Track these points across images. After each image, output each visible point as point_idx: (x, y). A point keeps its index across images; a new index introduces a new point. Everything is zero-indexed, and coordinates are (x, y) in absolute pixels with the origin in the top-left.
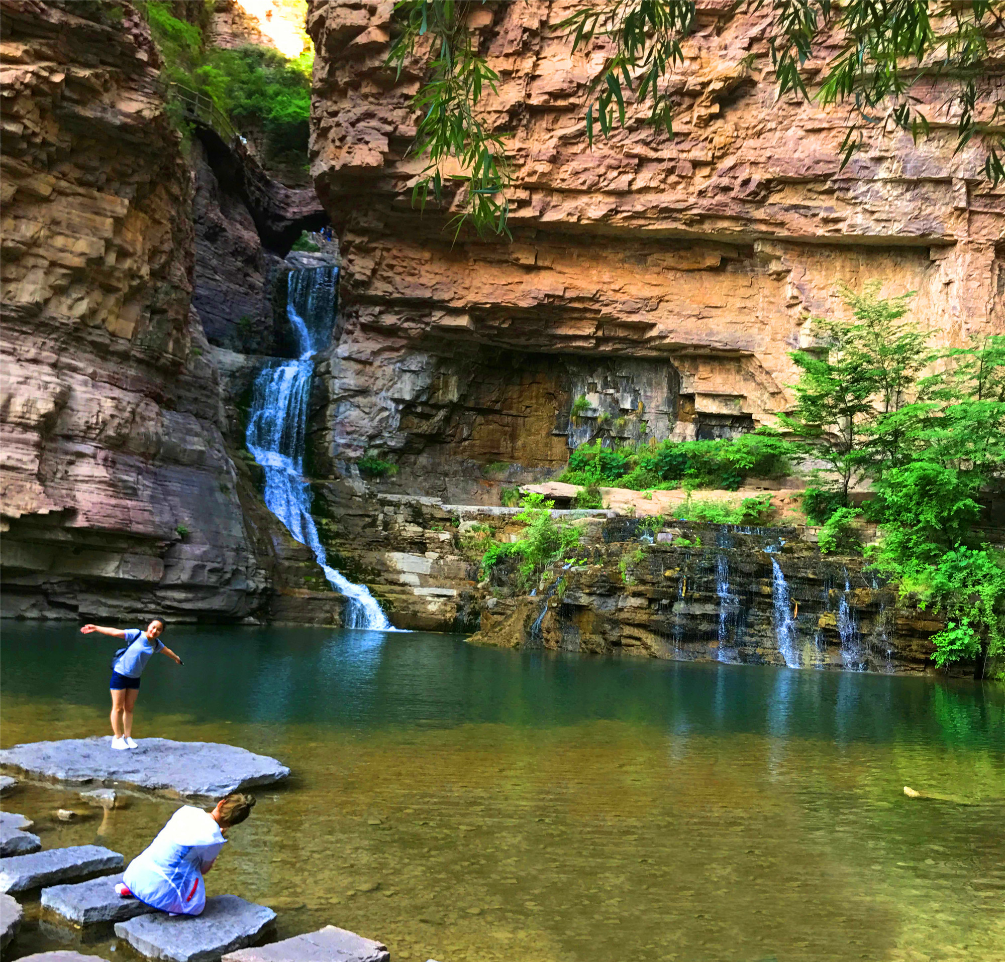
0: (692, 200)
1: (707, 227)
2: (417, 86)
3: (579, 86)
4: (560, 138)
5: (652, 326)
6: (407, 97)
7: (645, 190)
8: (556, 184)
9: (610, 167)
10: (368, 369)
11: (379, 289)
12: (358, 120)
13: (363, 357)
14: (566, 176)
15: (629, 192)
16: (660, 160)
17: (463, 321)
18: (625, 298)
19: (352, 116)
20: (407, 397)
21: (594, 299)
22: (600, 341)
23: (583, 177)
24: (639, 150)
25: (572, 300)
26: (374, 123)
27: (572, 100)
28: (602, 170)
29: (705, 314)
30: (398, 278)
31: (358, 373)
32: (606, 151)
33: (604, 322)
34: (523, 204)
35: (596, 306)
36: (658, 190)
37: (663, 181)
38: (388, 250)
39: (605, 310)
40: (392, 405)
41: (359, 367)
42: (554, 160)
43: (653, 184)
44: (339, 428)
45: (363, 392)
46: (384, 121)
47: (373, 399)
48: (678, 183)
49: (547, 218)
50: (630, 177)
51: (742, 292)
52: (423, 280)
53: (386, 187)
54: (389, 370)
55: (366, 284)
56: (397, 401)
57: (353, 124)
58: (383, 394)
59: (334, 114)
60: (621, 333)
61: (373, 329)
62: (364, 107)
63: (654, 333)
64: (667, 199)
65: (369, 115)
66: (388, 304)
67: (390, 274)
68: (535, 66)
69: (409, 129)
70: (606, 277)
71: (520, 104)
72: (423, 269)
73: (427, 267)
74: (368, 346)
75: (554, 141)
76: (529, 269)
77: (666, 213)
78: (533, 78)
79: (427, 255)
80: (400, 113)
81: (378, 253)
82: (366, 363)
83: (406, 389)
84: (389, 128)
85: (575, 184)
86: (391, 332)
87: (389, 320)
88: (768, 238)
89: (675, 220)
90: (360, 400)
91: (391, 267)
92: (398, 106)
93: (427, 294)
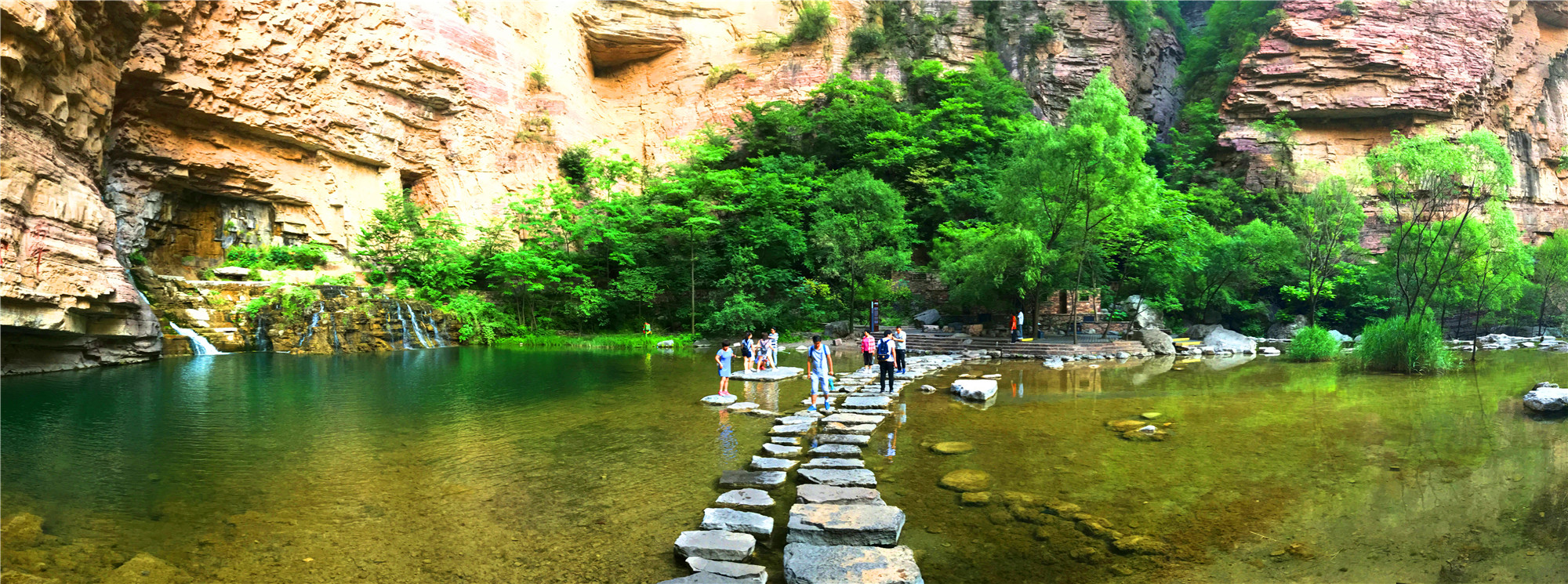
0: (300, 124)
1: (304, 139)
3: (258, 50)
4: (247, 77)
5: (270, 185)
6: (177, 33)
7: (281, 114)
8: (242, 102)
9: (269, 99)
11: (142, 150)
13: (130, 191)
14: (248, 98)
15: (275, 114)
16: (289, 100)
17: (185, 173)
18: (260, 168)
20: (150, 217)
21: (246, 167)
22: (245, 191)
23: (255, 101)
24: (280, 92)
25: (237, 166)
26: (156, 45)
27: (254, 57)
28: (264, 99)
30: (152, 144)
31: (129, 201)
32: (267, 90)
33: (252, 181)
34: (227, 110)
35: (247, 172)
36: (287, 115)
37: (289, 111)
38: (148, 126)
39: (252, 175)
40: (143, 222)
42: (243, 88)
43: (285, 112)
45: (131, 213)
46: (164, 46)
48: (295, 114)
49: (236, 120)
50: (276, 105)
52: (167, 147)
53: (157, 87)
54: (143, 200)
55: (134, 146)
56: (145, 219)
58: (139, 215)
60: (255, 187)
61: (137, 175)
64: (290, 121)
65: (154, 40)
66: (146, 159)
67: (149, 141)
68: (238, 32)
69: (177, 54)
70: (254, 157)
71: (230, 53)
72: (166, 140)
73: (169, 139)
74: (133, 185)
75: (244, 78)
76: (220, 147)
77: (290, 128)
78: (236, 39)
79: (169, 132)
80: (173, 42)
81: (143, 127)
82: (132, 195)
83: (150, 212)
84: (166, 51)
85: (250, 103)
86: (144, 177)
87: (146, 169)
88: (325, 149)
89: (292, 132)
90: (128, 218)
91: (150, 137)
92: (171, 38)
93: (169, 155)
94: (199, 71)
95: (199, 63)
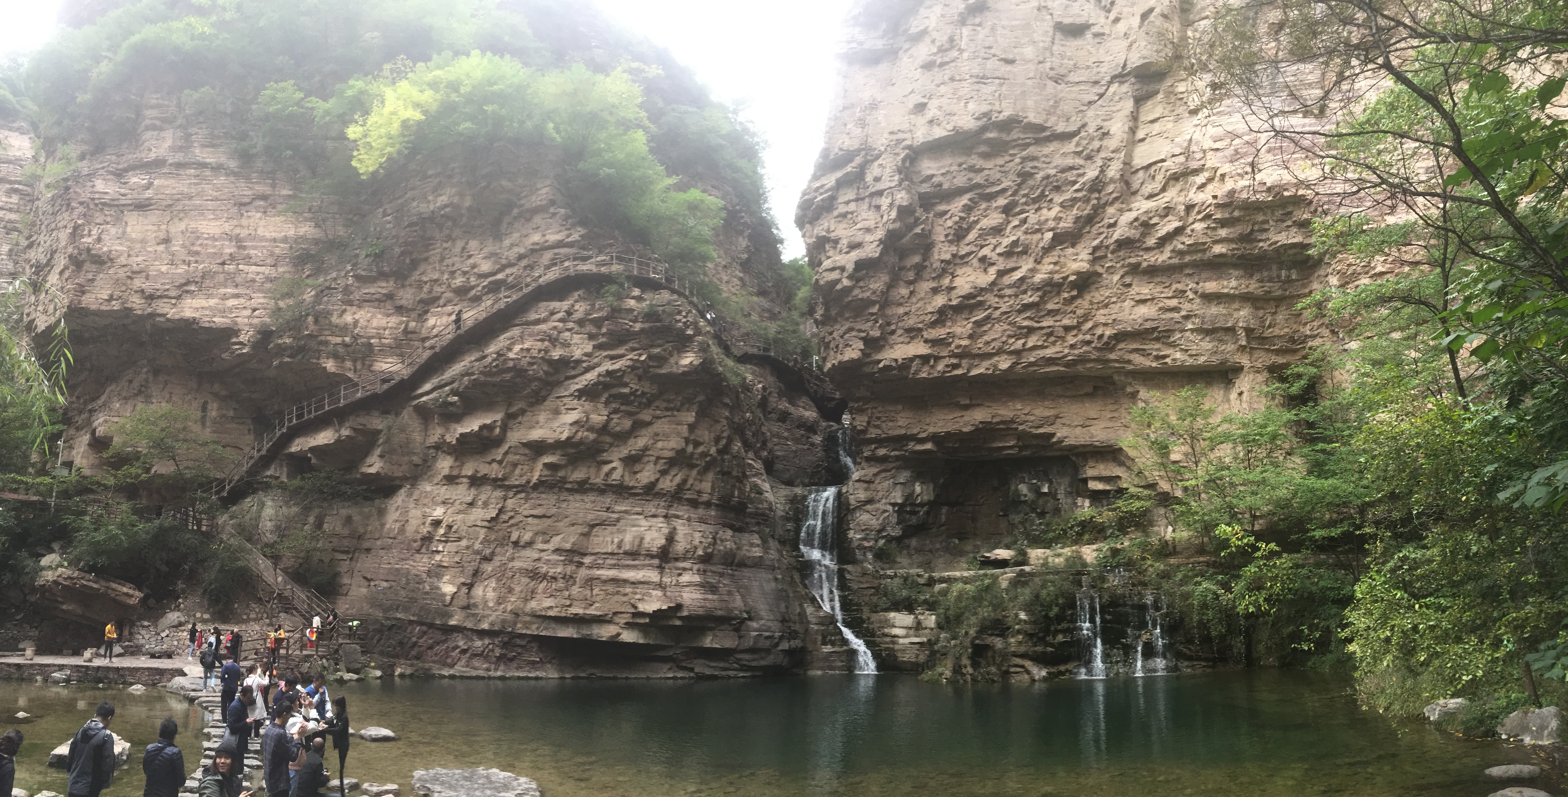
0: (1066, 351)
1: (1080, 368)
2: (877, 306)
3: (982, 289)
4: (974, 323)
5: (1053, 435)
6: (872, 314)
7: (1035, 348)
8: (975, 351)
9: (1010, 336)
10: (872, 486)
11: (873, 433)
12: (845, 334)
13: (867, 478)
14: (981, 345)
15: (1024, 350)
16: (1042, 328)
17: (929, 446)
18: (1032, 418)
19: (841, 332)
20: (900, 501)
21: (1012, 421)
22: (1021, 448)
23: (993, 345)
24: (1026, 323)
25: (998, 423)
26: (854, 333)
27: (979, 298)
28: (1004, 339)
29: (1087, 423)
30: (884, 425)
31: (866, 490)
32: (1006, 327)
33: (1023, 436)
34: (955, 366)
35: (1014, 426)
36: (1042, 347)
37: (1045, 341)
38: (876, 408)
39: (1021, 428)
40: (890, 508)
41: (865, 485)
42: (970, 337)
43: (1039, 343)
44: (857, 528)
45: (870, 501)
46: (860, 331)
47: (877, 505)
48: (1056, 341)
49: (974, 372)
50: (1022, 341)
51: (1111, 407)
52: (900, 424)
53: (867, 369)
54: (886, 484)
55: (864, 432)
56: (894, 505)
57: (842, 337)
58: (884, 501)
59: (831, 333)
60: (1035, 442)
61: (872, 459)
62: (847, 325)
63: (1054, 440)
64: (1049, 352)
65: (851, 329)
66: (880, 442)
67: (878, 423)
68: (951, 281)
69: (876, 333)
70: (1019, 406)
71: (944, 306)
72: (898, 417)
73: (902, 415)
74: (870, 471)
75: (970, 325)
76: (966, 407)
77: (1051, 361)
78: (951, 289)
79: (900, 407)
80: (870, 324)
81: (870, 411)
82: (869, 482)
83: (898, 497)
84: (863, 335)
85: (989, 349)
86: (884, 459)
87: (882, 452)
88: (1120, 371)
89: (1057, 365)
90: (869, 507)
91: (879, 418)
92: (868, 321)
93: (903, 432)
94: (912, 338)
95: (909, 330)
